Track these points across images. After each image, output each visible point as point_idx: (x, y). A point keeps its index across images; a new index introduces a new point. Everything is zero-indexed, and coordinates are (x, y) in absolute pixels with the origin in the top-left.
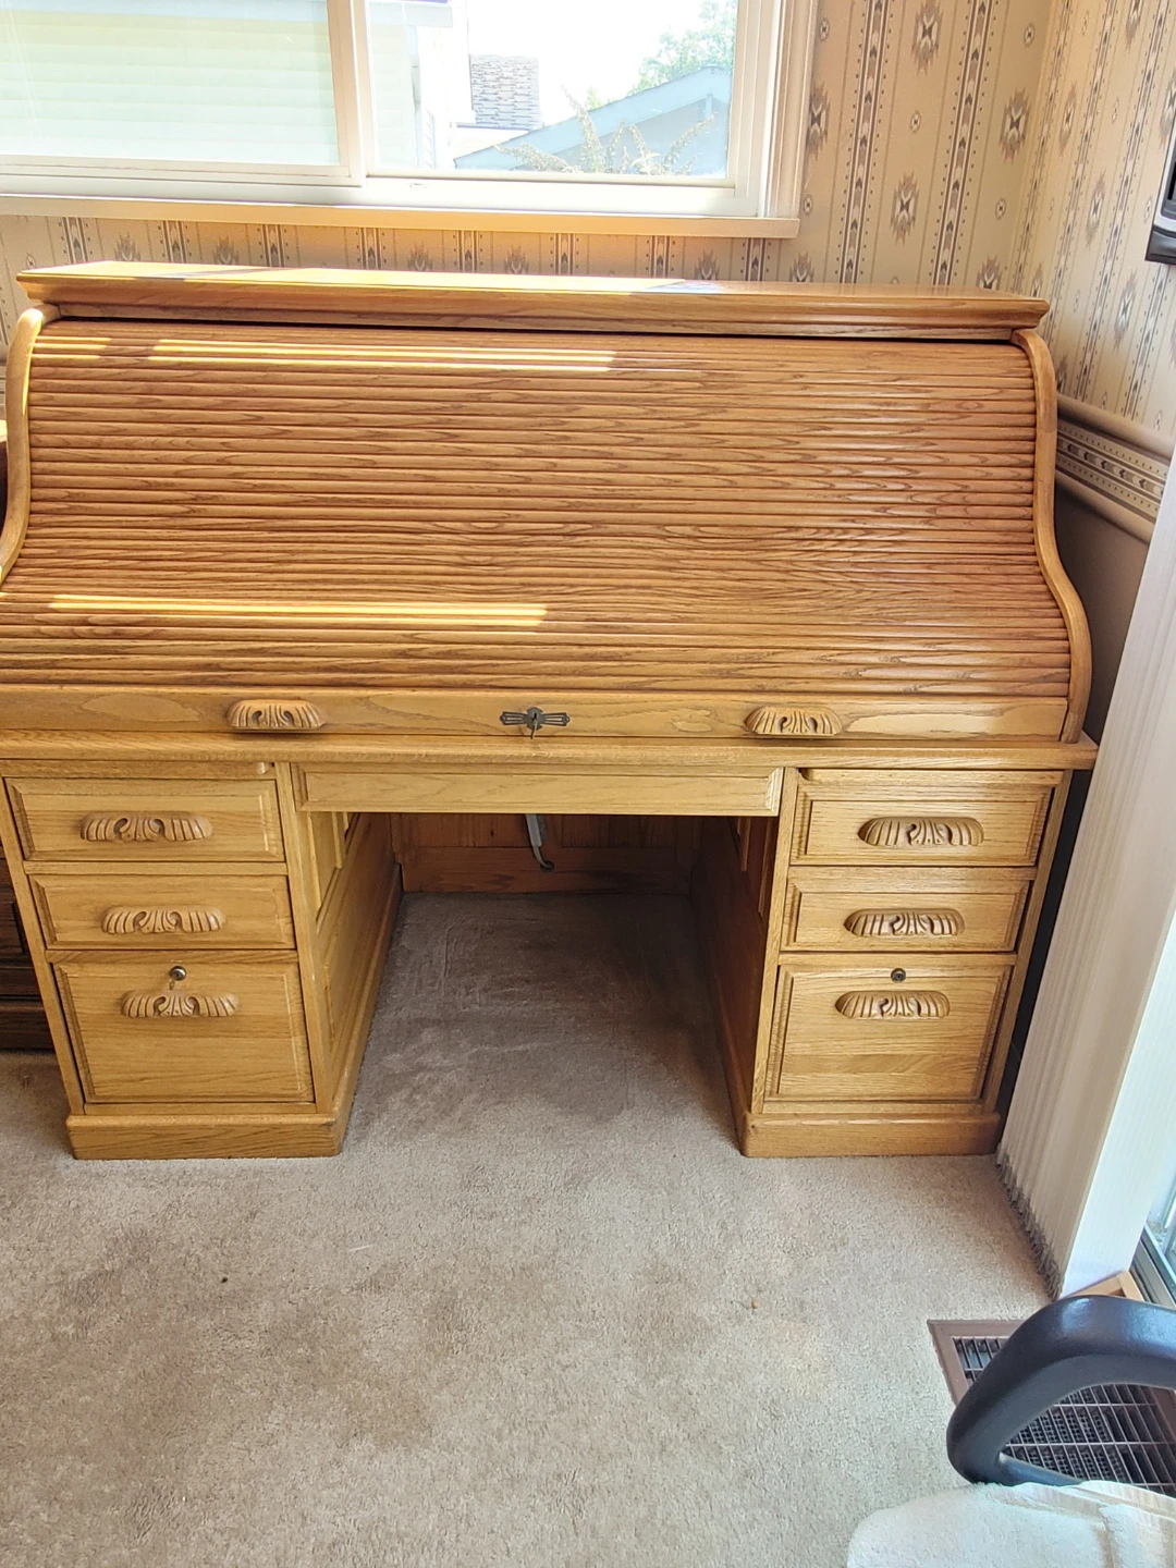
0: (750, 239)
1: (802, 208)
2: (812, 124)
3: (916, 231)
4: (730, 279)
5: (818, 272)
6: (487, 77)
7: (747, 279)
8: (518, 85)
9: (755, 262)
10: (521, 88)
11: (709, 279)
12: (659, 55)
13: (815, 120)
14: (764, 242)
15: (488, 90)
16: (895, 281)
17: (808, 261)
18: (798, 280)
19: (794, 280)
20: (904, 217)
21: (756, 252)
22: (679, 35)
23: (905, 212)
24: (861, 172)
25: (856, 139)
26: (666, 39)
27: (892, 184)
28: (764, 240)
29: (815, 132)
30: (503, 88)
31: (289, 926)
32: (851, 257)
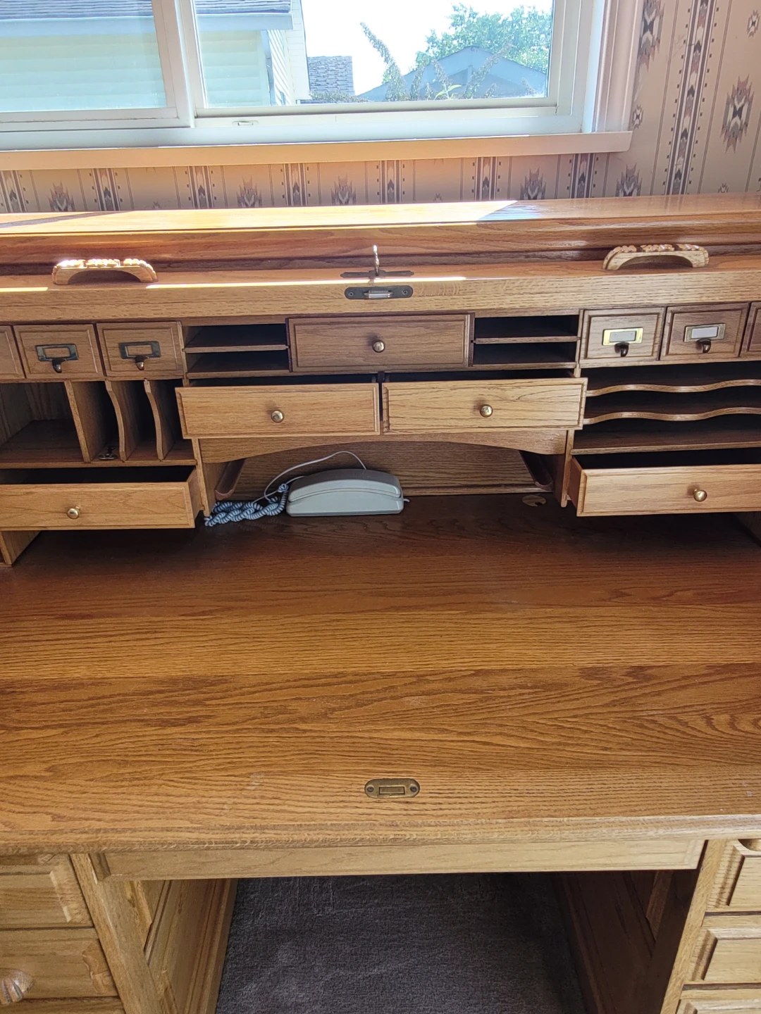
0: (577, 155)
1: (632, 121)
2: (645, 32)
3: (748, 139)
4: (556, 198)
5: (645, 185)
6: (319, 71)
7: (573, 197)
8: (339, 74)
9: (582, 178)
10: (341, 76)
11: (535, 198)
12: (427, 51)
13: (648, 27)
14: (591, 158)
15: (319, 79)
16: (723, 189)
17: (636, 174)
18: (625, 195)
19: (621, 194)
20: (736, 123)
21: (583, 167)
22: (439, 37)
23: (737, 118)
24: (693, 79)
25: (690, 45)
26: (432, 40)
27: (726, 91)
28: (592, 154)
29: (647, 39)
30: (330, 77)
31: (108, 979)
32: (680, 167)
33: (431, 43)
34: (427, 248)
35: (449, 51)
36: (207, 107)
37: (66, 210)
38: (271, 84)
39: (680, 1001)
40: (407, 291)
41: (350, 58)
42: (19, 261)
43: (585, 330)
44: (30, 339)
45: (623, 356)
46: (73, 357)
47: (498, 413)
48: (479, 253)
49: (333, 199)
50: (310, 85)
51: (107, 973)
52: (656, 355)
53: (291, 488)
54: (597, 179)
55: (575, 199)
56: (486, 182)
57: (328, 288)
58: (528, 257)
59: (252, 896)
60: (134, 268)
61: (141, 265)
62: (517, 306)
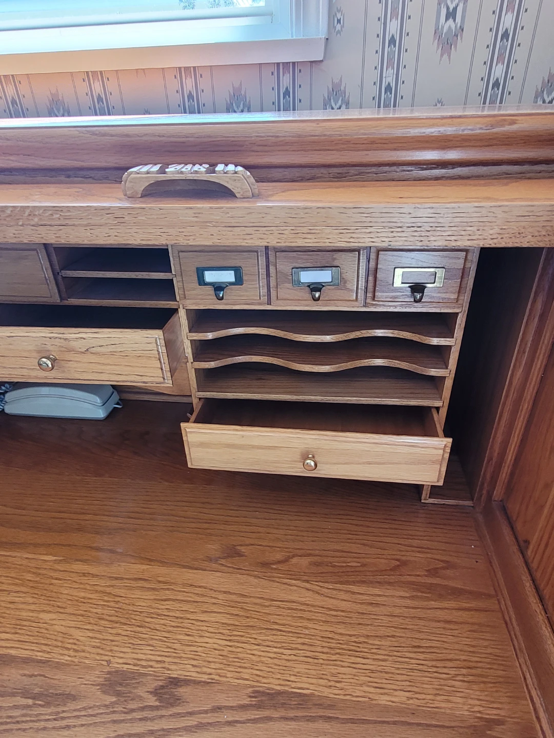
9: (287, 91)
17: (343, 87)
20: (450, 27)
21: (286, 78)
32: (389, 80)
43: (178, 267)
52: (263, 298)
54: (302, 93)
56: (190, 96)
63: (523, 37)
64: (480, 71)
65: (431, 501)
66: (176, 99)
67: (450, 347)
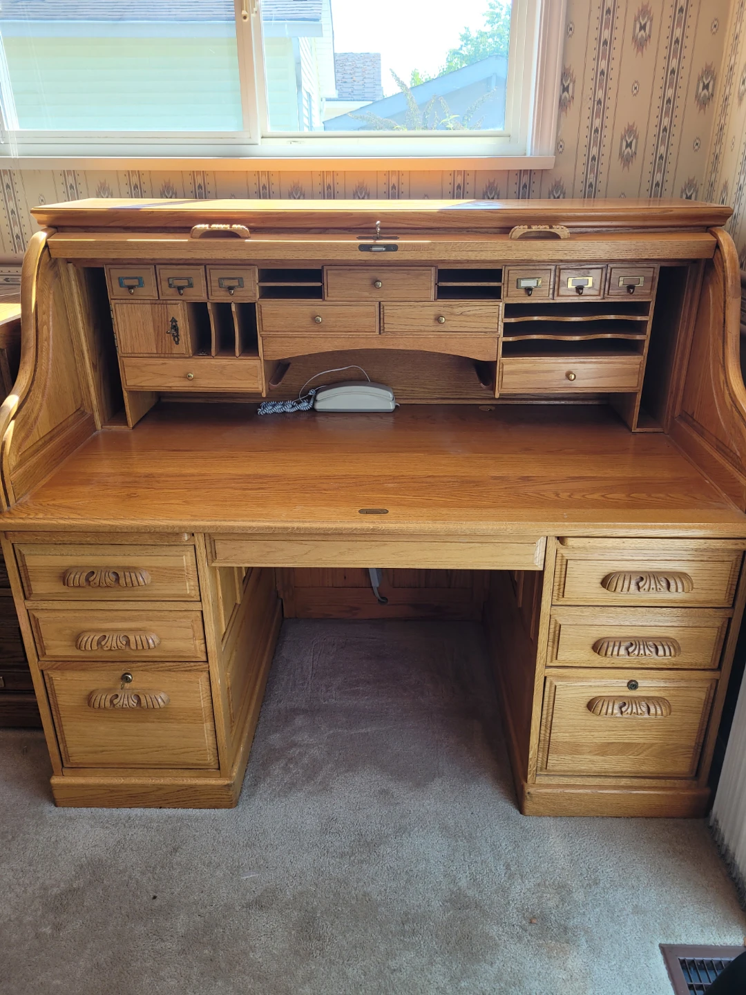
0: (521, 171)
1: (557, 149)
2: (563, 92)
3: (637, 162)
4: (507, 199)
5: (568, 191)
6: (346, 68)
7: (519, 198)
9: (525, 186)
10: (368, 73)
11: (493, 198)
12: (461, 49)
13: (565, 89)
14: (530, 172)
15: (346, 76)
16: (622, 196)
17: (562, 184)
18: (555, 198)
19: (552, 197)
20: (628, 152)
21: (525, 179)
22: (474, 35)
23: (629, 149)
24: (597, 122)
25: (594, 101)
26: (465, 38)
27: (620, 130)
28: (531, 170)
29: (565, 97)
30: (357, 74)
31: (203, 646)
32: (591, 180)
33: (465, 41)
34: (408, 224)
35: (484, 49)
36: (270, 130)
37: (171, 198)
38: (299, 85)
39: (545, 678)
40: (394, 248)
41: (379, 55)
42: (168, 225)
43: (506, 278)
44: (165, 273)
45: (529, 295)
46: (191, 285)
47: (449, 322)
48: (439, 228)
49: (354, 195)
50: (336, 82)
51: (203, 641)
52: (551, 296)
53: (317, 392)
54: (535, 187)
55: (520, 200)
56: (459, 187)
57: (349, 244)
58: (468, 231)
59: (276, 693)
60: (238, 230)
61: (243, 228)
62: (459, 259)
63: (671, 159)
64: (647, 177)
65: (638, 430)
66: (449, 188)
67: (647, 321)
